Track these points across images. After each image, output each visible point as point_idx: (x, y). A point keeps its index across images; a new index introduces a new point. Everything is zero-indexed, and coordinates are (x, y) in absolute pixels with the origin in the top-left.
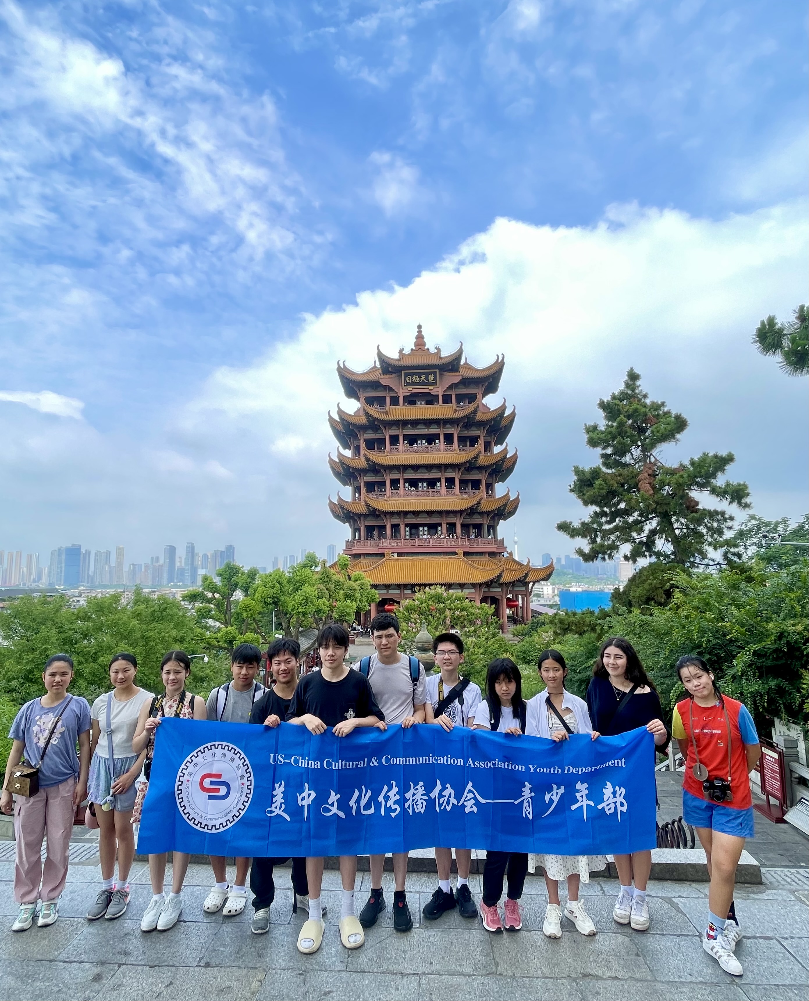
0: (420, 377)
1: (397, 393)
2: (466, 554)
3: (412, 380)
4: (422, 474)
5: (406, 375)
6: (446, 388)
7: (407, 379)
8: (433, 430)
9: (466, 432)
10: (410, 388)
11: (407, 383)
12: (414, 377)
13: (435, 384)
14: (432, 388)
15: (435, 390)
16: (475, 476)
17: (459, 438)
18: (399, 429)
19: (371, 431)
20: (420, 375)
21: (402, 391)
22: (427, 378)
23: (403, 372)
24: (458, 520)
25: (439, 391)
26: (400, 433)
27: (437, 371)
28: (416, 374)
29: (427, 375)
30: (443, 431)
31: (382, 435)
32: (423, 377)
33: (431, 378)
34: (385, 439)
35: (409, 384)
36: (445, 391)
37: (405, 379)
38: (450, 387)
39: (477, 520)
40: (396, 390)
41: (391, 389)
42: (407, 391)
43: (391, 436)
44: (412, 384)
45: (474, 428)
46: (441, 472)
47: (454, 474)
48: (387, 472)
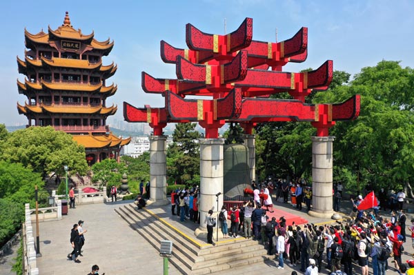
1: (57, 51)
2: (93, 134)
5: (63, 42)
6: (84, 52)
7: (64, 44)
9: (94, 75)
10: (65, 49)
11: (64, 46)
12: (67, 44)
13: (78, 49)
14: (76, 51)
15: (78, 52)
16: (97, 96)
17: (90, 78)
18: (60, 71)
19: (43, 70)
20: (71, 43)
21: (60, 50)
22: (74, 46)
23: (61, 41)
24: (89, 118)
25: (80, 53)
26: (60, 73)
27: (80, 43)
28: (69, 43)
29: (75, 44)
30: (83, 74)
32: (72, 45)
33: (77, 46)
34: (52, 74)
36: (83, 54)
38: (87, 52)
40: (57, 49)
41: (54, 49)
42: (63, 50)
43: (55, 74)
44: (66, 47)
45: (98, 73)
46: (81, 94)
47: (88, 95)
48: (53, 92)
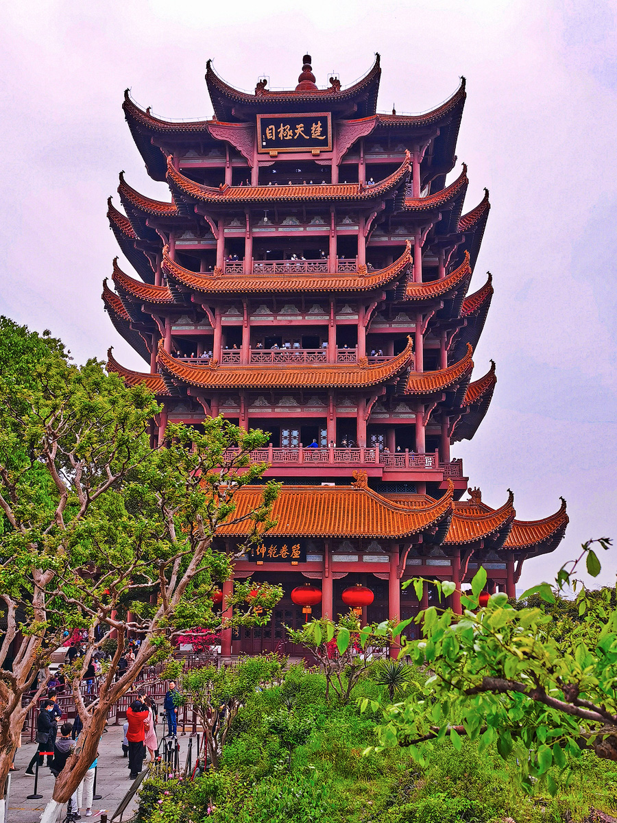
0: (293, 128)
3: (277, 133)
4: (289, 318)
5: (265, 123)
6: (345, 150)
8: (315, 229)
10: (274, 152)
16: (400, 325)
17: (369, 247)
18: (245, 224)
19: (188, 235)
20: (293, 123)
26: (247, 233)
29: (308, 123)
32: (300, 128)
35: (271, 144)
37: (264, 133)
44: (277, 143)
47: (356, 317)
48: (217, 312)
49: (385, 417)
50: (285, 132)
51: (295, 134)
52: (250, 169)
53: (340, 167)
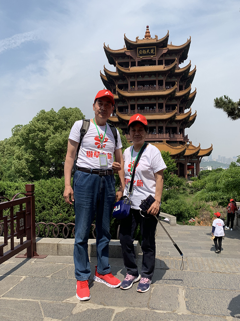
0: (146, 51)
1: (134, 60)
2: (168, 142)
3: (142, 52)
4: (146, 102)
5: (139, 50)
6: (160, 56)
7: (140, 52)
8: (153, 78)
9: (170, 80)
10: (141, 57)
11: (140, 54)
12: (143, 51)
13: (154, 54)
14: (153, 57)
15: (154, 58)
16: (174, 102)
17: (166, 83)
18: (135, 78)
19: (121, 80)
21: (137, 59)
22: (150, 51)
23: (138, 48)
24: (164, 125)
25: (156, 58)
26: (136, 80)
27: (155, 47)
28: (144, 49)
29: (150, 49)
30: (158, 79)
31: (127, 82)
34: (128, 84)
35: (141, 55)
36: (159, 58)
37: (139, 52)
38: (162, 56)
39: (174, 125)
40: (134, 58)
41: (131, 58)
42: (139, 59)
43: (131, 82)
45: (174, 77)
46: (156, 100)
47: (163, 101)
48: (129, 101)
49: (170, 126)
50: (144, 52)
51: (147, 52)
52: (135, 62)
53: (158, 61)
